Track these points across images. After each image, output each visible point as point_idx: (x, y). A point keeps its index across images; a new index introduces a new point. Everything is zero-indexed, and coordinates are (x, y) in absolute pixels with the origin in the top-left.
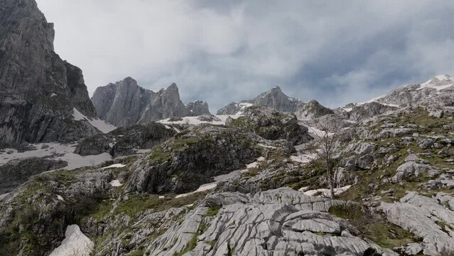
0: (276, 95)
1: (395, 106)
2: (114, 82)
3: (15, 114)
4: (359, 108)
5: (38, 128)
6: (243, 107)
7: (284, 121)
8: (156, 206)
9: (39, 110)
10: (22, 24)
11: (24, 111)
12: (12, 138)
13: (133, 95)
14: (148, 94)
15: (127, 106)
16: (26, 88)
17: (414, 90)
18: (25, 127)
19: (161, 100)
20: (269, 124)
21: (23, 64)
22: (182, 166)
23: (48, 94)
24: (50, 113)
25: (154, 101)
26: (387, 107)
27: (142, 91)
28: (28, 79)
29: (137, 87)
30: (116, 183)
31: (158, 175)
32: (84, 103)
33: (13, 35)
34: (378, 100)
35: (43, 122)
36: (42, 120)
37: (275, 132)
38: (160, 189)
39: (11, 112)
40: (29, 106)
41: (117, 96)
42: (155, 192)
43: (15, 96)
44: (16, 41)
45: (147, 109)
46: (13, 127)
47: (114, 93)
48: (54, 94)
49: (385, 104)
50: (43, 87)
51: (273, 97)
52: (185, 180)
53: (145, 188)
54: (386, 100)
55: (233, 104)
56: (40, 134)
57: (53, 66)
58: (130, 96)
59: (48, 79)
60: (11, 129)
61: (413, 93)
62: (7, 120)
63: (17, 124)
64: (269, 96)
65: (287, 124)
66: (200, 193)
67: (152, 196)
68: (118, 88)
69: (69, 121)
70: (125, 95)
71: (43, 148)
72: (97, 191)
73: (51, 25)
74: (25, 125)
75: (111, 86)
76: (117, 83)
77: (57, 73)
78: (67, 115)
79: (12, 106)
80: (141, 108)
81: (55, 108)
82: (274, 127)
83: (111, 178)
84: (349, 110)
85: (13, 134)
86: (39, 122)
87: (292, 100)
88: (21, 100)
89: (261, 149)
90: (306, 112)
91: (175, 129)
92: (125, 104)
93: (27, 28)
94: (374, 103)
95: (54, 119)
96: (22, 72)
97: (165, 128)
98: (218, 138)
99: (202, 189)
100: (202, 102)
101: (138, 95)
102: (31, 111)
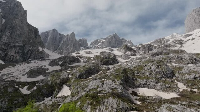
0: (115, 37)
1: (156, 45)
2: (48, 31)
3: (19, 49)
4: (143, 46)
5: (28, 54)
6: (102, 41)
7: (111, 57)
8: (82, 81)
9: (28, 47)
10: (19, 15)
11: (22, 48)
12: (19, 58)
13: (56, 36)
14: (63, 36)
15: (54, 41)
16: (22, 39)
17: (163, 40)
18: (23, 54)
19: (68, 39)
20: (106, 58)
21: (21, 30)
22: (85, 73)
23: (30, 41)
24: (31, 48)
25: (65, 39)
26: (153, 46)
27: (60, 34)
28: (23, 36)
29: (58, 33)
30: (70, 76)
31: (81, 75)
32: (40, 42)
33: (17, 19)
34: (150, 43)
35: (29, 52)
36: (29, 51)
37: (108, 61)
38: (82, 78)
39: (18, 48)
40: (24, 46)
41: (49, 37)
42: (81, 78)
43: (19, 42)
44: (18, 22)
45: (62, 42)
46: (19, 54)
47: (48, 36)
48: (31, 41)
49: (153, 45)
50: (28, 38)
51: (113, 38)
52: (86, 76)
53: (79, 77)
54: (153, 43)
55: (97, 40)
56: (28, 56)
57: (29, 29)
58: (55, 36)
59: (29, 35)
60: (18, 54)
61: (162, 41)
62: (17, 51)
63: (20, 53)
64: (112, 37)
65: (111, 58)
66: (89, 79)
67: (80, 79)
68: (50, 33)
69: (38, 51)
70: (53, 36)
71: (34, 62)
72: (67, 78)
73: (26, 11)
74: (23, 53)
75: (47, 32)
76: (49, 31)
77: (31, 32)
78: (37, 49)
79: (18, 46)
80: (60, 42)
81: (33, 46)
82: (108, 59)
83: (68, 75)
84: (140, 46)
85: (19, 56)
86: (28, 52)
87: (121, 39)
88: (21, 44)
89: (101, 69)
90: (122, 49)
91: (78, 58)
92: (53, 40)
93: (21, 17)
94: (149, 44)
95: (33, 50)
96: (21, 34)
97: (75, 58)
98: (92, 67)
99: (89, 78)
100: (84, 39)
101: (58, 36)
102: (25, 48)
